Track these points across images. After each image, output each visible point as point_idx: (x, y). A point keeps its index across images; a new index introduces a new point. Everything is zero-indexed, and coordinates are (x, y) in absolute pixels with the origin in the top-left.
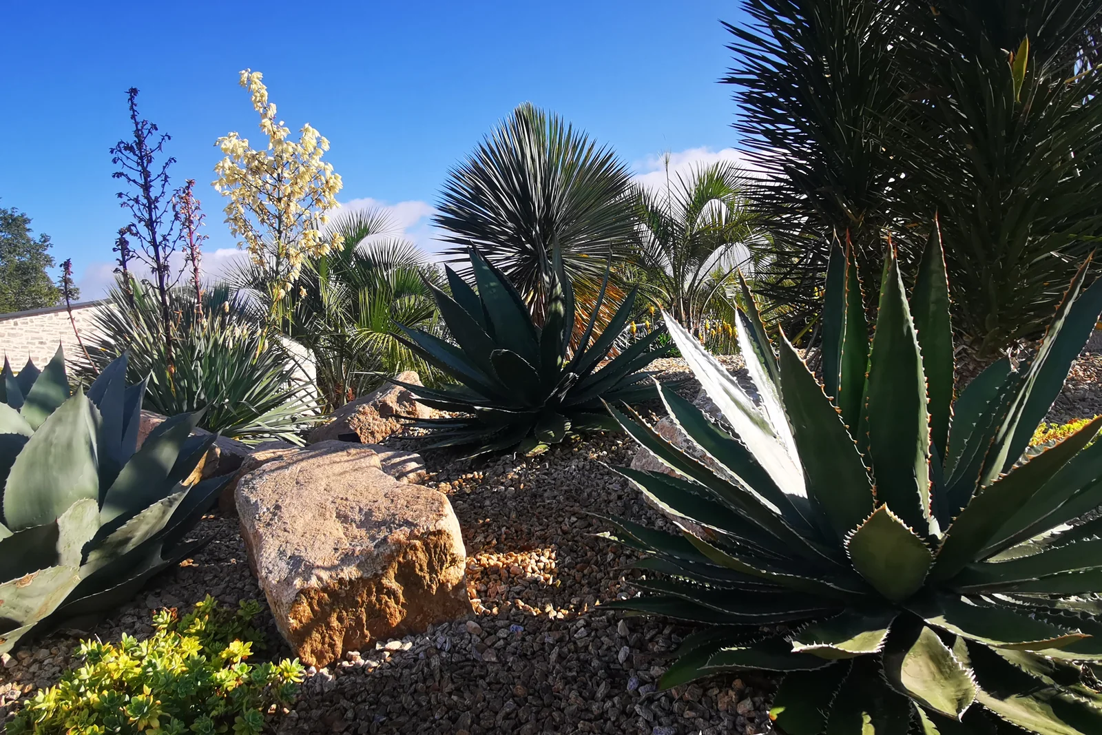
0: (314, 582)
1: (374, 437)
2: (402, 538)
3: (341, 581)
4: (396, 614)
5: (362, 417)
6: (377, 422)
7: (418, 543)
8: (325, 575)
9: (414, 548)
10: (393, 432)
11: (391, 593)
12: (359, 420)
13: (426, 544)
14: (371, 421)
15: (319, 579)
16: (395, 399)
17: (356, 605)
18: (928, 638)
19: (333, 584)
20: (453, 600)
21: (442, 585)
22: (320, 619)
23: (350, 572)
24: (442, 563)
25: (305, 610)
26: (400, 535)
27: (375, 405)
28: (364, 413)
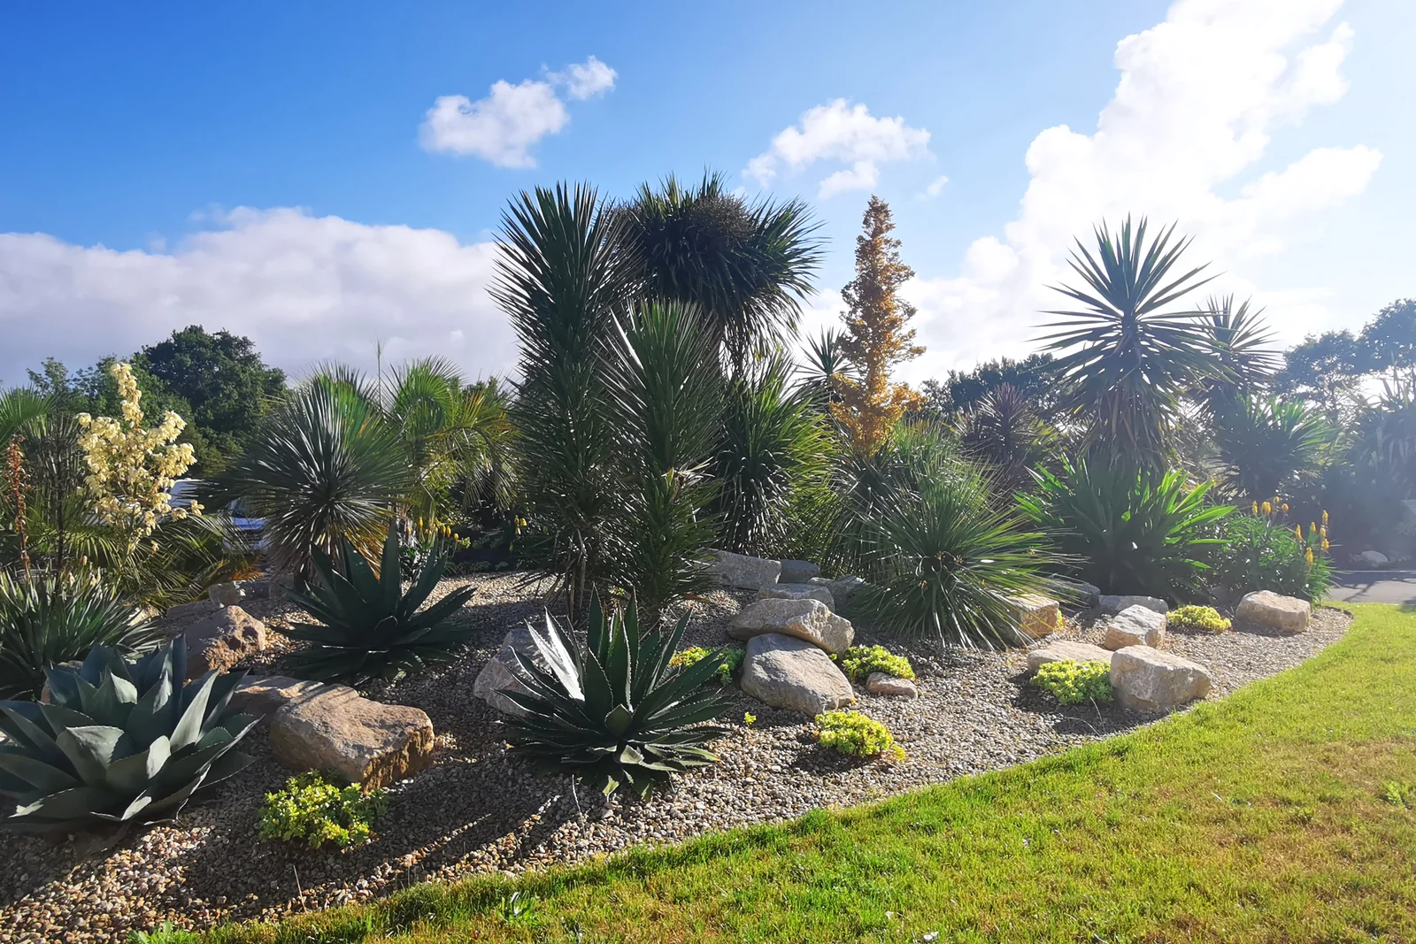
0: (375, 755)
1: (225, 665)
2: (412, 731)
3: (387, 753)
4: (404, 766)
5: (215, 650)
6: (228, 654)
7: (418, 733)
8: (380, 751)
9: (416, 735)
10: (239, 660)
11: (405, 757)
12: (214, 653)
13: (421, 733)
14: (222, 652)
15: (378, 753)
16: (241, 634)
17: (390, 764)
18: (629, 749)
19: (384, 755)
20: (427, 758)
21: (425, 751)
22: (375, 772)
23: (390, 749)
24: (426, 741)
25: (370, 768)
26: (410, 730)
27: (225, 639)
28: (217, 647)
